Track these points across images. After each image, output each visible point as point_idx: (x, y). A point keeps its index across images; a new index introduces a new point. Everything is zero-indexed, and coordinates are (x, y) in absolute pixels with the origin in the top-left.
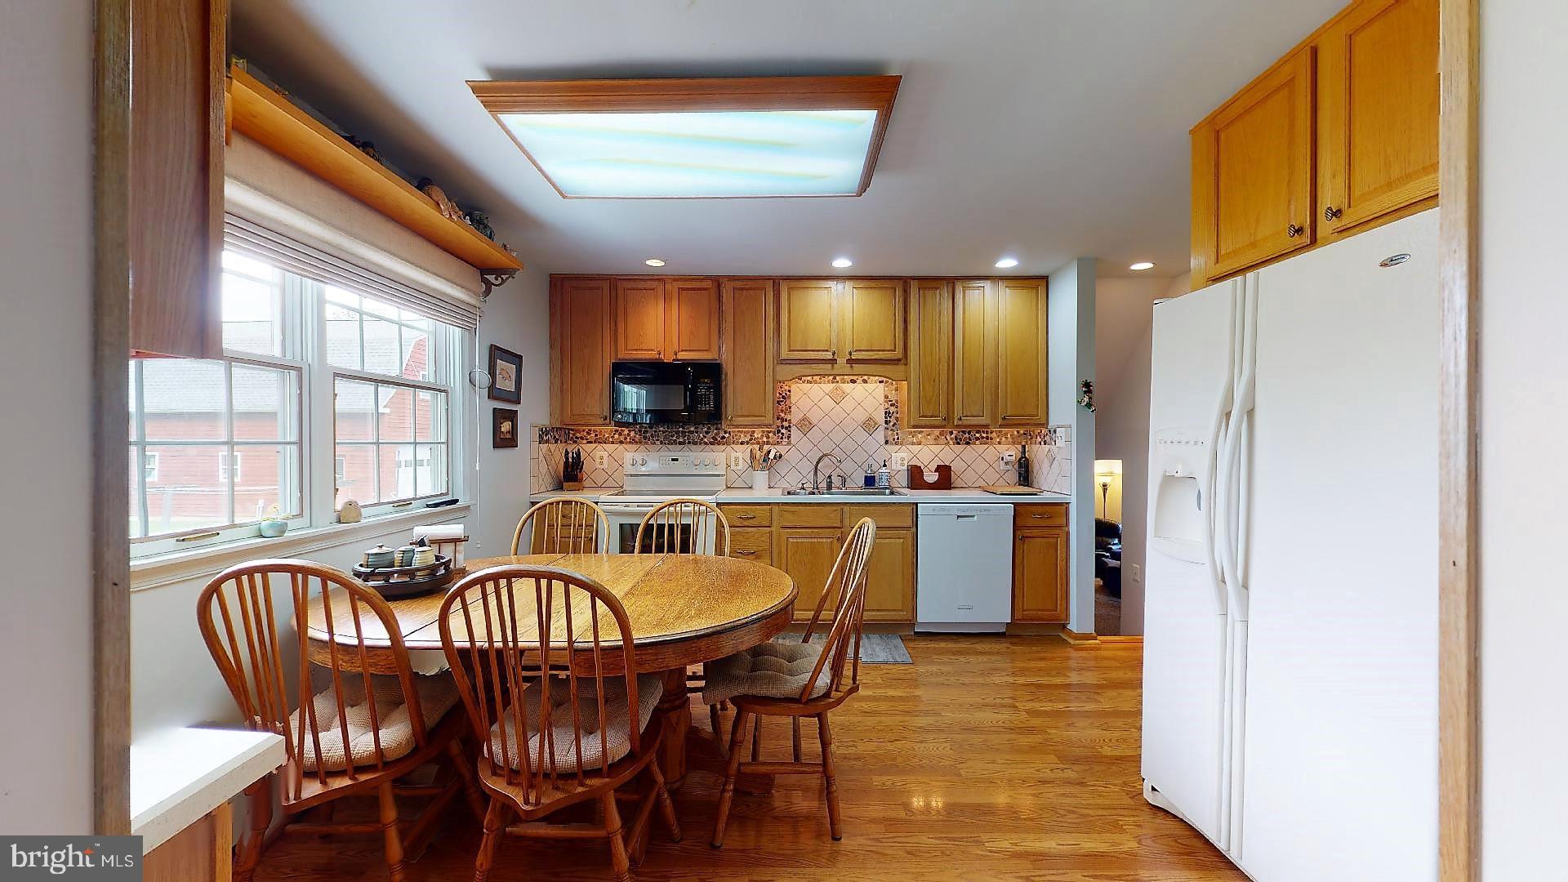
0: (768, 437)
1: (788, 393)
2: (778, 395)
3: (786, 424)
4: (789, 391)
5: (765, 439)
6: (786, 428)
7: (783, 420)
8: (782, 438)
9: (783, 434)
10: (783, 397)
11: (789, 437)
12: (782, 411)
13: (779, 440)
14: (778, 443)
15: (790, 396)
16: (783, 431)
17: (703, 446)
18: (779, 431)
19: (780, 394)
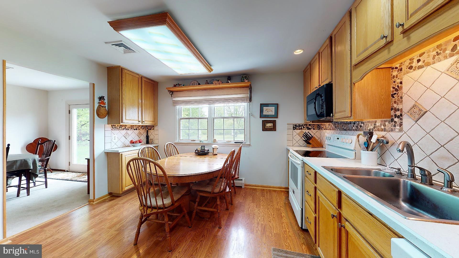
0: (385, 125)
1: (400, 85)
2: (392, 89)
3: (398, 113)
4: (401, 83)
5: (383, 127)
6: (398, 117)
7: (397, 110)
8: (395, 126)
9: (395, 122)
10: (397, 90)
11: (401, 125)
12: (395, 102)
13: (393, 128)
14: (392, 130)
15: (401, 88)
16: (396, 120)
17: (353, 132)
18: (392, 120)
19: (393, 88)
